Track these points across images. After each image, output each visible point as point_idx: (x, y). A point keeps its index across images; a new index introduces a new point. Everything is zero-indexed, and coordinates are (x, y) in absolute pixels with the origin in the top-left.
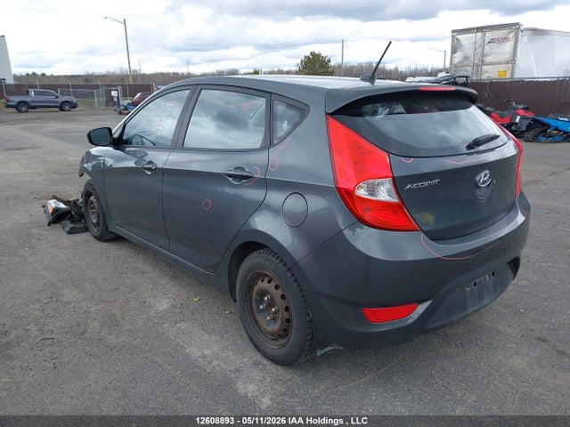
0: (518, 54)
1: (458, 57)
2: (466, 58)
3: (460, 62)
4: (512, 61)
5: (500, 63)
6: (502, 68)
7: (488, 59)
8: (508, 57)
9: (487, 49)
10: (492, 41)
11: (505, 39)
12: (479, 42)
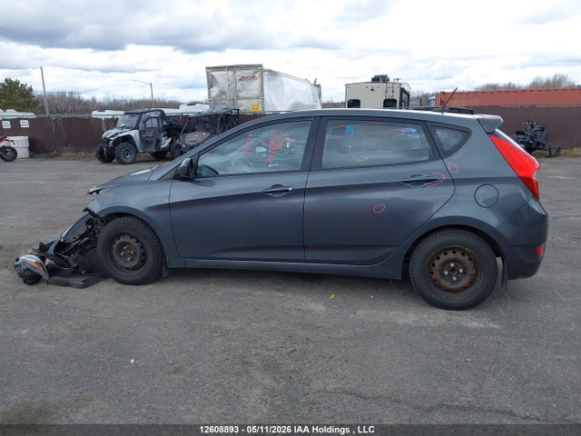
0: (265, 91)
1: (215, 91)
2: (222, 93)
3: (218, 96)
4: (261, 96)
5: (252, 98)
6: (255, 102)
7: (241, 94)
8: (256, 93)
9: (239, 85)
10: (242, 79)
11: (253, 77)
12: (231, 79)
